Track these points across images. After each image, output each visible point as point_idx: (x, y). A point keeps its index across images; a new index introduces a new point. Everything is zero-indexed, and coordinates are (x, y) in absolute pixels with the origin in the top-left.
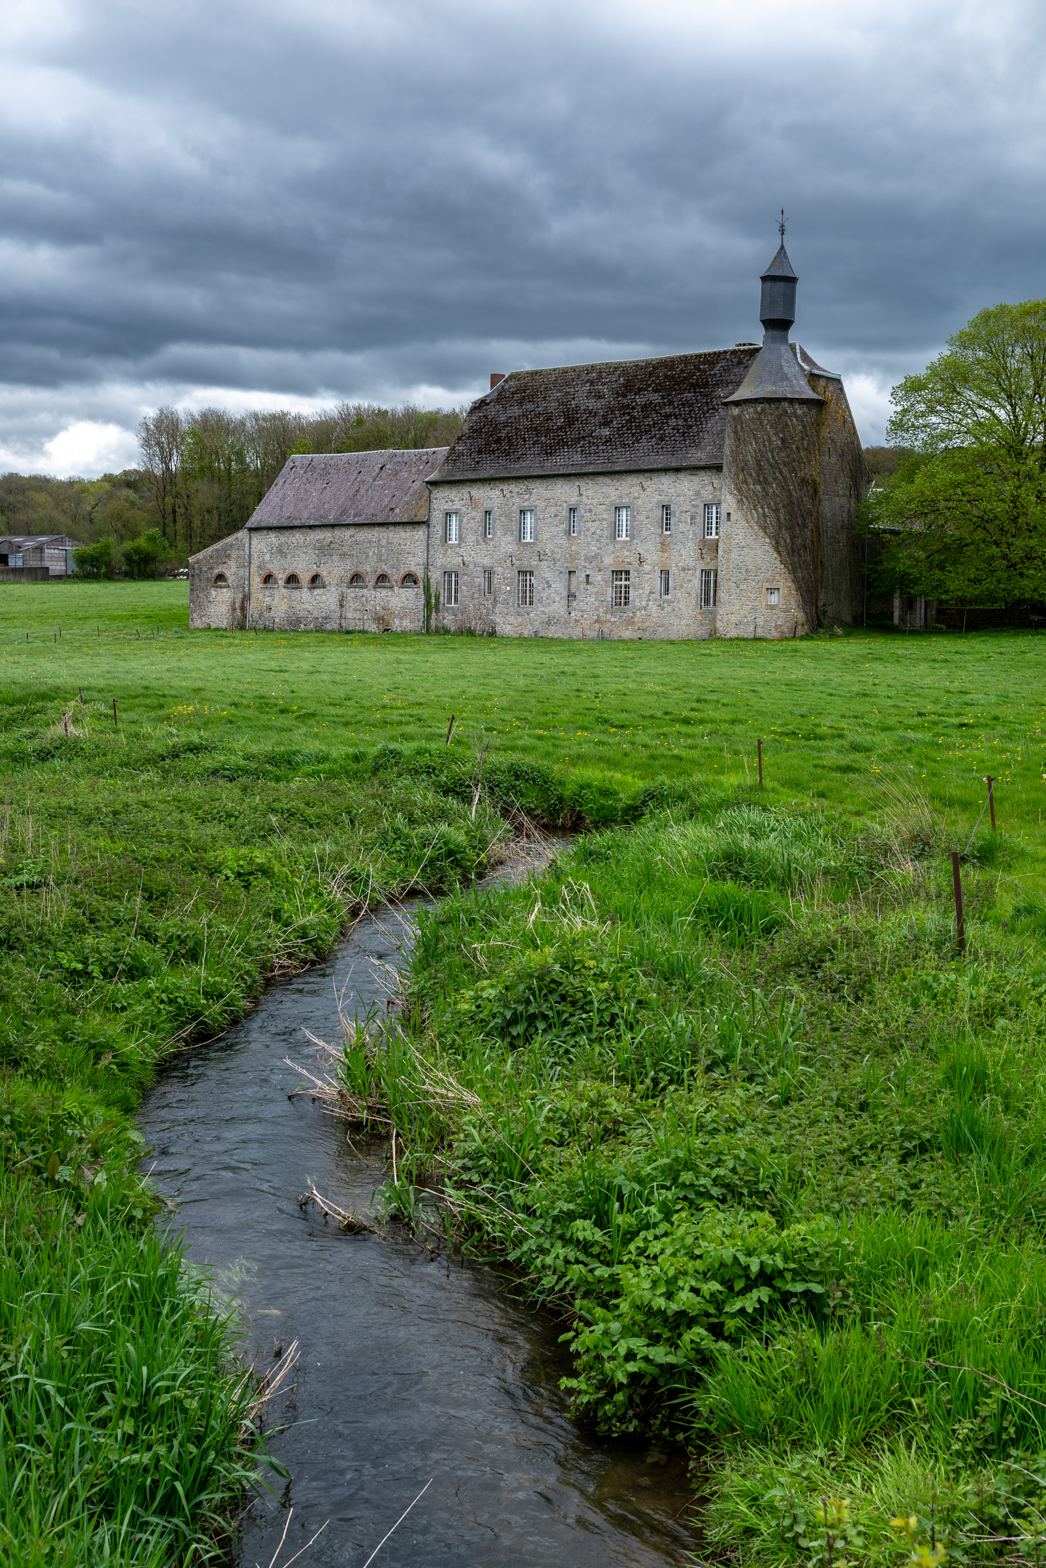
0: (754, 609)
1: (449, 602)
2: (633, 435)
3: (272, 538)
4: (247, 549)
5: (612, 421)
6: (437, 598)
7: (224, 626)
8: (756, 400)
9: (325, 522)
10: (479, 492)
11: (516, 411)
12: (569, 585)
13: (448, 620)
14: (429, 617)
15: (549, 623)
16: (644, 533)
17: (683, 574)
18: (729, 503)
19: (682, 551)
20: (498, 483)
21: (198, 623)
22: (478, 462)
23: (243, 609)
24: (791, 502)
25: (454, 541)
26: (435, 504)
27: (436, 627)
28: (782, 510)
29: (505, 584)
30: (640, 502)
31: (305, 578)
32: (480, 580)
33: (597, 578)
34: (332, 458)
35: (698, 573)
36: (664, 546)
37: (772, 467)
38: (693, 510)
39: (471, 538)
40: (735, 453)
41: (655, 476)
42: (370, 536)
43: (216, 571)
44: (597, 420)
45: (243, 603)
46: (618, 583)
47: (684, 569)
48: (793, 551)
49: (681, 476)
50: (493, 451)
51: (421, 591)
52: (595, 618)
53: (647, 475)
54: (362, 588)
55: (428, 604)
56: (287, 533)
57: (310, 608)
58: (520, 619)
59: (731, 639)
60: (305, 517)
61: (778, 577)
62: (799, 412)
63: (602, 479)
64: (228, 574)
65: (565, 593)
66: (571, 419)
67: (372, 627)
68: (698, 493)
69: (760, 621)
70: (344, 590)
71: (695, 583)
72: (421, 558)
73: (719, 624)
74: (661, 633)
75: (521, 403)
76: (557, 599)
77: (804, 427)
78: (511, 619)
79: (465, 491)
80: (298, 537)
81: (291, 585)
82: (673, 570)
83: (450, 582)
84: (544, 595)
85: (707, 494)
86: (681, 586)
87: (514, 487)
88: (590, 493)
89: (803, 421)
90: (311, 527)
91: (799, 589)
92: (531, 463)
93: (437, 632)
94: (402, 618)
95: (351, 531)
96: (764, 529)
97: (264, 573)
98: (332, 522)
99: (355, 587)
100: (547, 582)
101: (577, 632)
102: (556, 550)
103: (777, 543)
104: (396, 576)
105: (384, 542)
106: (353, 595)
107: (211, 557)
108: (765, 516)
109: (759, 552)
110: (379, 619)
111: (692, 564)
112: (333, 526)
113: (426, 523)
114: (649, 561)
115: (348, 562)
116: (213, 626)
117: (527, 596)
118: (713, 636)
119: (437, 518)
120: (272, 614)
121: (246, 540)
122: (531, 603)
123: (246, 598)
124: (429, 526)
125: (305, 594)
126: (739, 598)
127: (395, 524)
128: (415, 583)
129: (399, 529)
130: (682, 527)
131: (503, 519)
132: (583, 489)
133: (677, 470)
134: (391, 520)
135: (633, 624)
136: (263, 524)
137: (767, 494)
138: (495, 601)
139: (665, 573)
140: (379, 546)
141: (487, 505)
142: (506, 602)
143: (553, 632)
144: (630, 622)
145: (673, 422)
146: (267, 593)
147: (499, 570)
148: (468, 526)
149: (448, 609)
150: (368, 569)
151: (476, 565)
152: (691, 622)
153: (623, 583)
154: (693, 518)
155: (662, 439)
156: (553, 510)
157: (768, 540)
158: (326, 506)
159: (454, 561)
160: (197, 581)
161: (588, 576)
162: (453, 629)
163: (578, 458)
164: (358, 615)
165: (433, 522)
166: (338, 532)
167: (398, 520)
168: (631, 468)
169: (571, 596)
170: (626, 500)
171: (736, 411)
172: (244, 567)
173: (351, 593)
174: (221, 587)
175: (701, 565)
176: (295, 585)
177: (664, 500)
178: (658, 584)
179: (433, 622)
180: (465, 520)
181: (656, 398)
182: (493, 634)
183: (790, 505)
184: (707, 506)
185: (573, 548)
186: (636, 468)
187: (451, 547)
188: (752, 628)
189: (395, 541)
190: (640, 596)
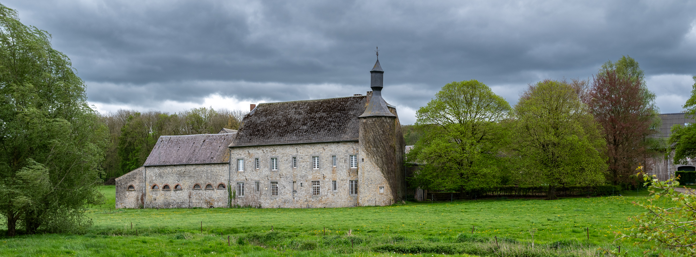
0: (375, 195)
1: (240, 194)
2: (317, 129)
3: (156, 170)
4: (144, 175)
5: (307, 124)
6: (234, 193)
7: (133, 207)
8: (373, 116)
9: (182, 163)
10: (252, 151)
11: (264, 119)
12: (293, 187)
13: (240, 202)
14: (231, 201)
15: (285, 202)
16: (325, 167)
17: (342, 182)
18: (362, 154)
19: (341, 173)
20: (261, 147)
21: (120, 206)
22: (250, 139)
23: (142, 199)
24: (387, 154)
25: (241, 170)
26: (233, 156)
27: (234, 205)
28: (384, 157)
29: (265, 187)
30: (323, 155)
31: (172, 186)
32: (254, 186)
33: (306, 184)
34: (180, 137)
35: (348, 181)
36: (334, 171)
37: (379, 141)
38: (345, 157)
39: (249, 169)
40: (365, 137)
41: (329, 145)
42: (203, 169)
43: (129, 184)
44: (300, 123)
45: (142, 197)
46: (314, 186)
47: (342, 180)
48: (388, 173)
49: (340, 144)
50: (257, 135)
51: (227, 191)
52: (305, 200)
53: (325, 144)
54: (199, 190)
55: (230, 195)
56: (163, 168)
57: (175, 199)
58: (272, 201)
59: (366, 207)
60: (171, 161)
61: (383, 183)
62: (388, 121)
63: (306, 146)
64: (134, 185)
65: (292, 190)
66: (289, 122)
67: (205, 206)
68: (347, 151)
69: (377, 199)
70: (191, 191)
71: (347, 185)
72: (227, 177)
73: (360, 201)
74: (333, 205)
75: (266, 116)
76: (288, 193)
77: (390, 126)
78: (268, 201)
79: (246, 151)
80: (169, 169)
81: (165, 190)
82: (338, 181)
83: (240, 187)
84: (283, 191)
85: (351, 151)
86: (341, 187)
87: (268, 149)
88: (301, 151)
89: (390, 124)
90: (175, 165)
91: (391, 187)
92: (274, 139)
93: (235, 207)
94: (218, 202)
95: (194, 167)
96: (377, 164)
97: (152, 185)
98: (185, 163)
99: (196, 190)
100: (284, 186)
101: (298, 206)
102: (287, 173)
103: (382, 170)
104: (215, 185)
105: (209, 171)
106: (195, 193)
107: (126, 178)
108: (378, 160)
109: (376, 173)
110: (207, 203)
111: (345, 178)
112: (185, 165)
113: (229, 163)
114: (327, 177)
115: (193, 180)
116: (127, 207)
117: (275, 191)
118: (357, 206)
119: (233, 161)
120: (157, 201)
121: (144, 171)
122: (277, 194)
123: (144, 195)
124: (230, 165)
125: (172, 193)
126: (369, 191)
127: (214, 164)
128: (224, 187)
129: (216, 166)
130: (341, 164)
131: (263, 161)
132: (298, 150)
133: (338, 142)
134: (212, 162)
135: (321, 202)
136: (152, 164)
137: (378, 151)
138: (261, 194)
139: (335, 182)
140: (207, 173)
141: (256, 156)
142: (266, 195)
143: (287, 206)
144: (320, 201)
145: (333, 124)
146: (154, 193)
147: (262, 182)
148: (248, 164)
149: (239, 198)
150: (202, 182)
151: (251, 180)
152: (346, 200)
153: (316, 186)
154: (345, 161)
155: (329, 130)
156: (286, 158)
157: (379, 169)
158: (181, 157)
159: (242, 178)
160: (119, 188)
161: (301, 183)
162: (242, 206)
163: (294, 137)
164: (198, 201)
165: (232, 163)
166: (188, 168)
167: (216, 162)
168: (319, 141)
169: (294, 191)
170: (317, 154)
171: (364, 121)
172: (143, 182)
173: (194, 192)
174: (131, 191)
175: (349, 179)
176: (168, 189)
177: (334, 154)
178: (332, 186)
179: (233, 203)
180: (246, 162)
181: (324, 115)
182: (260, 207)
183: (386, 155)
184: (351, 156)
185: (295, 173)
186: (321, 141)
187: (240, 173)
188: (374, 202)
189: (214, 171)
190: (324, 191)
